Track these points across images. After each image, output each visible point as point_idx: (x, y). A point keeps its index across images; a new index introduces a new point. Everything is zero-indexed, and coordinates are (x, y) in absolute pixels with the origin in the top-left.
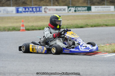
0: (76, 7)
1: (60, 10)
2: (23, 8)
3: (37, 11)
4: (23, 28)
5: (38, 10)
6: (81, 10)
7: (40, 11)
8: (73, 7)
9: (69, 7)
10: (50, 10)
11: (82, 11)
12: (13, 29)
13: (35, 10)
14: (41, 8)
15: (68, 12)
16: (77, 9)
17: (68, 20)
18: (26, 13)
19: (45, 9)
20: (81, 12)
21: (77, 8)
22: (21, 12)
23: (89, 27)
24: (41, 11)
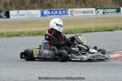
1: (88, 12)
2: (49, 10)
5: (64, 13)
8: (101, 9)
9: (96, 9)
10: (76, 13)
11: (111, 13)
12: (38, 33)
13: (60, 13)
14: (67, 11)
15: (96, 14)
16: (106, 11)
18: (52, 16)
19: (72, 12)
20: (110, 13)
21: (105, 10)
22: (46, 15)
23: (118, 30)
24: (67, 14)
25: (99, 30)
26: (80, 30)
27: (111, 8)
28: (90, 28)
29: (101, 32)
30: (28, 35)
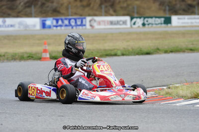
0: (145, 18)
1: (118, 23)
2: (54, 19)
3: (77, 25)
4: (46, 55)
5: (79, 23)
6: (153, 22)
7: (82, 25)
8: (140, 18)
9: (132, 19)
10: (99, 23)
11: (156, 24)
12: (29, 57)
13: (73, 23)
14: (84, 20)
15: (131, 26)
16: (147, 21)
17: (128, 41)
20: (154, 26)
21: (146, 19)
22: (50, 27)
23: (160, 54)
24: (85, 25)
25: (129, 53)
26: (98, 52)
27: (156, 17)
28: (115, 49)
29: (131, 55)
30: (12, 60)
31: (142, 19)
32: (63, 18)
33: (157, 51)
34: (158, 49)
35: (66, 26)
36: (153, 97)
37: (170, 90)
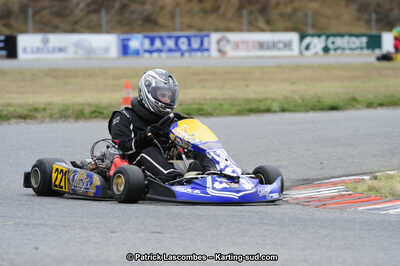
0: (328, 36)
1: (274, 45)
3: (191, 50)
5: (196, 44)
6: (346, 45)
7: (202, 49)
8: (319, 36)
9: (302, 38)
10: (237, 46)
11: (351, 49)
12: (95, 112)
13: (184, 47)
14: (206, 40)
15: (301, 53)
16: (333, 43)
18: (155, 55)
19: (222, 43)
20: (347, 52)
21: (331, 39)
22: (137, 53)
24: (207, 50)
25: (296, 106)
26: (232, 105)
27: (351, 35)
28: (266, 99)
29: (300, 111)
30: (60, 118)
31: (323, 38)
32: (164, 34)
33: (352, 103)
34: (354, 99)
35: (170, 50)
36: (343, 196)
37: (376, 183)
